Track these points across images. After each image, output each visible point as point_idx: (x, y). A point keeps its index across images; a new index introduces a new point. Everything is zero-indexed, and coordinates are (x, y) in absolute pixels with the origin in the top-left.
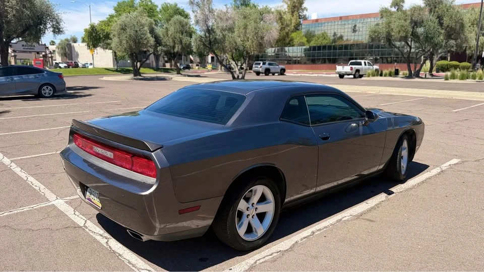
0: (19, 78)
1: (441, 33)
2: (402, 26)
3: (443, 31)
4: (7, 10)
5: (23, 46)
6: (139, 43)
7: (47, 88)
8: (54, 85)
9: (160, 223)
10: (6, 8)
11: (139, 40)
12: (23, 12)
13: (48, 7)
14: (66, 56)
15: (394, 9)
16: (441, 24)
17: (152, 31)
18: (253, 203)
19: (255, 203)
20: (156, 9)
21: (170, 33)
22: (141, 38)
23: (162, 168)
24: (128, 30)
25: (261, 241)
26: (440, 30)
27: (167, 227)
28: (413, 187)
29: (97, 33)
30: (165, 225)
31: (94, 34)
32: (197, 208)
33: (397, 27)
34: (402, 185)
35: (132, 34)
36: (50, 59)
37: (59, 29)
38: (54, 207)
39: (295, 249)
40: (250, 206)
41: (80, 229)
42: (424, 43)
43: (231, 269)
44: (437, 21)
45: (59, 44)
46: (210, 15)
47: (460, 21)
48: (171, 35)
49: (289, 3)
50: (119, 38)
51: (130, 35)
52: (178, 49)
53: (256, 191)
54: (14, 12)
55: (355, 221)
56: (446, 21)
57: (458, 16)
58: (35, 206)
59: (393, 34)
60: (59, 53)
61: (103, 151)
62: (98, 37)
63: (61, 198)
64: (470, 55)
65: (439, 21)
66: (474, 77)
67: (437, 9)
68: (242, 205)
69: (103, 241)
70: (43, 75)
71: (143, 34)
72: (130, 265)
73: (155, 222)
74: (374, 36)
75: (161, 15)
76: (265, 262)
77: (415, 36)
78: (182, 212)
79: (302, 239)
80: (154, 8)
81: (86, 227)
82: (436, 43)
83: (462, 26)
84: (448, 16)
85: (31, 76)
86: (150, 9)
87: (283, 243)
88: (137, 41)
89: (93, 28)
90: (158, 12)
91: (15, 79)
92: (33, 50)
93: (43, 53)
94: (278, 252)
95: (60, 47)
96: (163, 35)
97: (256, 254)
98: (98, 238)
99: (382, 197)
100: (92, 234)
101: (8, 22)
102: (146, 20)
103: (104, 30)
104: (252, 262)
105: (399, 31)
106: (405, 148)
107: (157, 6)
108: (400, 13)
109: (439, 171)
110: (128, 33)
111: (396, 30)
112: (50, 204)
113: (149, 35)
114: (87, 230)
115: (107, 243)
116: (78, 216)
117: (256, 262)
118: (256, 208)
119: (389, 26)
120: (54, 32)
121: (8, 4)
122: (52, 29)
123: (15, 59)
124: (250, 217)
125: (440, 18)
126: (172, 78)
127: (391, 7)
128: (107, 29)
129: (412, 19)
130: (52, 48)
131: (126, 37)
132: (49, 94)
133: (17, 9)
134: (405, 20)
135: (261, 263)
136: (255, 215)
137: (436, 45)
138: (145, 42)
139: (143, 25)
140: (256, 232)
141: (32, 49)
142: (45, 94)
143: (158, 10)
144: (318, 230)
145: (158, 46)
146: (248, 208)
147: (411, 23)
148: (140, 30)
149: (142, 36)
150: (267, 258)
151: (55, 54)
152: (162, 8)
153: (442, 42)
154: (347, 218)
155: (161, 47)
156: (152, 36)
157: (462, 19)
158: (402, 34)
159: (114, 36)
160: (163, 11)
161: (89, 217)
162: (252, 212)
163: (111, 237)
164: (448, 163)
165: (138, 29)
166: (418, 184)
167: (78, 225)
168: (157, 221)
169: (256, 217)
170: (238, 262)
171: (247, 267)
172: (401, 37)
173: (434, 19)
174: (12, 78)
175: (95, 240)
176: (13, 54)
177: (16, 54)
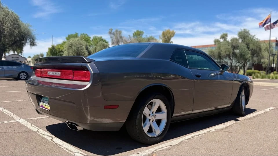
0: (7, 68)
1: (249, 53)
2: (227, 49)
3: (250, 52)
4: (4, 28)
5: (12, 57)
7: (23, 74)
8: (28, 73)
9: (91, 116)
10: (4, 27)
11: (79, 53)
12: (14, 32)
13: (29, 31)
15: (222, 40)
16: (248, 48)
17: (87, 49)
18: (153, 112)
19: (155, 111)
20: (90, 39)
23: (94, 74)
24: (73, 47)
25: (158, 139)
26: (248, 51)
27: (95, 120)
28: (251, 118)
29: (55, 50)
30: (94, 118)
31: (53, 51)
32: (117, 107)
33: (224, 49)
34: (244, 117)
35: (75, 49)
37: (33, 43)
38: (18, 123)
39: (182, 144)
40: (151, 113)
41: (34, 133)
42: (240, 58)
43: (139, 153)
44: (246, 46)
45: (33, 58)
46: (120, 40)
47: (259, 47)
49: (163, 39)
50: (68, 51)
51: (74, 50)
53: (155, 103)
54: (8, 30)
55: (219, 132)
56: (251, 46)
57: (258, 44)
58: (5, 122)
59: (222, 53)
60: (32, 62)
61: (54, 72)
62: (56, 52)
63: (23, 119)
64: (265, 67)
65: (247, 46)
66: (269, 78)
67: (246, 40)
68: (146, 111)
69: (49, 139)
70: (22, 67)
71: (82, 50)
72: (67, 150)
73: (88, 114)
74: (211, 54)
75: (93, 42)
76: (162, 150)
77: (234, 54)
78: (106, 107)
79: (185, 140)
80: (89, 38)
81: (38, 132)
82: (246, 58)
83: (260, 49)
84: (252, 44)
85: (15, 67)
86: (87, 39)
87: (173, 141)
88: (78, 53)
89: (53, 47)
90: (91, 41)
91: (5, 68)
93: (24, 62)
94: (170, 146)
95: (34, 59)
96: (93, 51)
97: (155, 146)
98: (46, 137)
99: (232, 122)
100: (41, 135)
101: (5, 36)
102: (84, 42)
103: (60, 49)
104: (153, 150)
105: (226, 52)
106: (244, 96)
107: (90, 38)
108: (225, 41)
109: (264, 112)
110: (73, 49)
111: (223, 51)
112: (16, 121)
113: (85, 50)
114: (39, 133)
115: (52, 139)
116: (33, 127)
117: (156, 150)
118: (155, 116)
119: (220, 49)
120: (31, 45)
121: (5, 25)
122: (29, 43)
124: (151, 121)
125: (248, 45)
127: (220, 38)
128: (61, 48)
129: (232, 45)
130: (29, 59)
131: (72, 51)
132: (24, 78)
133: (10, 28)
134: (229, 45)
135: (159, 151)
136: (154, 120)
137: (246, 59)
138: (83, 54)
139: (82, 45)
140: (155, 132)
141: (17, 59)
142: (22, 77)
143: (91, 40)
144: (196, 136)
146: (150, 114)
147: (232, 47)
148: (80, 47)
149: (81, 50)
150: (163, 149)
151: (30, 63)
152: (94, 39)
153: (250, 57)
154: (213, 131)
156: (87, 51)
157: (260, 46)
158: (228, 53)
159: (65, 50)
160: (94, 40)
161: (41, 127)
162: (152, 118)
163: (55, 137)
164: (269, 109)
165: (79, 47)
166: (253, 117)
167: (33, 131)
168: (89, 114)
169: (154, 121)
170: (143, 150)
171: (150, 153)
172: (227, 55)
173: (245, 45)
174: (3, 67)
175: (43, 138)
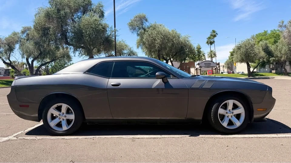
5: (205, 64)
6: (249, 56)
11: (248, 54)
14: (229, 68)
18: (63, 113)
21: (278, 48)
22: (250, 53)
35: (244, 51)
36: (218, 70)
48: (279, 49)
52: (284, 58)
60: (226, 67)
92: (210, 66)
93: (215, 67)
118: (65, 116)
123: (200, 71)
124: (61, 119)
126: (274, 78)
131: (240, 53)
136: (65, 119)
145: (271, 58)
146: (59, 114)
155: (273, 58)
176: (199, 68)
177: (201, 68)
